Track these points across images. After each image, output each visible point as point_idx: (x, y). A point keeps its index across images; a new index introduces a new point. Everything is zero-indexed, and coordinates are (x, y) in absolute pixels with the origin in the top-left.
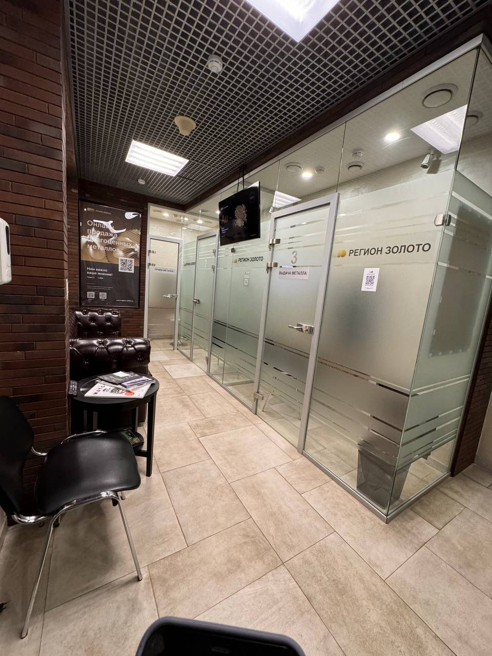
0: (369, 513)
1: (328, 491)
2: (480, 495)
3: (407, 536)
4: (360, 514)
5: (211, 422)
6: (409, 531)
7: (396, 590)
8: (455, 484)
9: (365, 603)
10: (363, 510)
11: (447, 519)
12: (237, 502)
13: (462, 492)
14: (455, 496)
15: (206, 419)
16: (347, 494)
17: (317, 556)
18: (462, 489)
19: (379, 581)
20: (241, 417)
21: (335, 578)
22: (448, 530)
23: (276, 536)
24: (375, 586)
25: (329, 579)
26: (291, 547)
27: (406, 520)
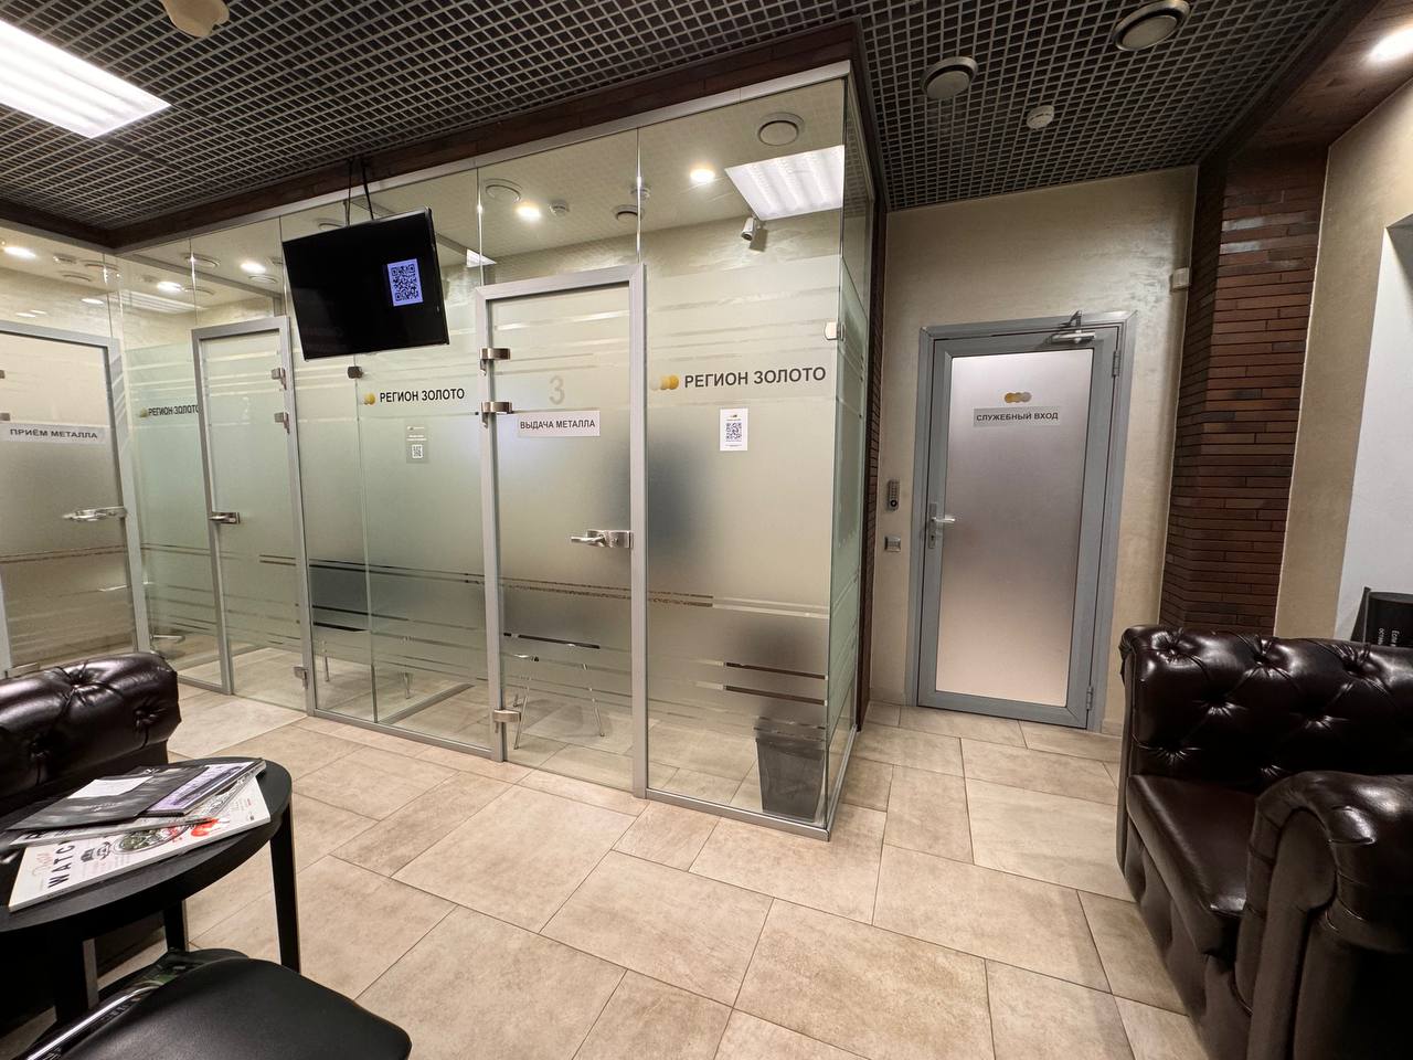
0: (800, 840)
1: (726, 840)
2: (897, 741)
3: (859, 843)
4: (789, 849)
5: (400, 824)
6: (858, 835)
7: (889, 927)
8: (868, 740)
9: (870, 976)
10: (790, 839)
11: (885, 792)
12: (580, 959)
13: (879, 746)
14: (876, 756)
15: (383, 823)
16: (754, 827)
17: (773, 956)
18: (878, 742)
19: (867, 930)
20: (474, 780)
21: (816, 970)
22: (894, 807)
23: (692, 971)
24: (866, 940)
25: (810, 978)
26: (727, 972)
27: (846, 822)
